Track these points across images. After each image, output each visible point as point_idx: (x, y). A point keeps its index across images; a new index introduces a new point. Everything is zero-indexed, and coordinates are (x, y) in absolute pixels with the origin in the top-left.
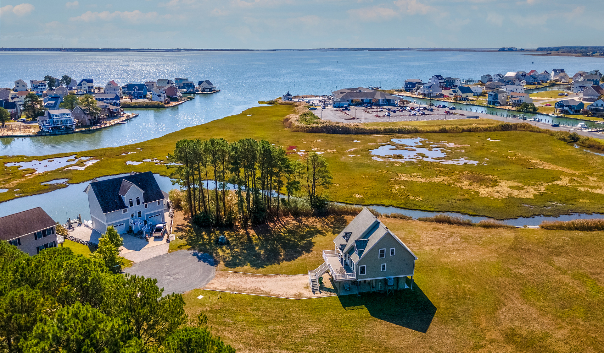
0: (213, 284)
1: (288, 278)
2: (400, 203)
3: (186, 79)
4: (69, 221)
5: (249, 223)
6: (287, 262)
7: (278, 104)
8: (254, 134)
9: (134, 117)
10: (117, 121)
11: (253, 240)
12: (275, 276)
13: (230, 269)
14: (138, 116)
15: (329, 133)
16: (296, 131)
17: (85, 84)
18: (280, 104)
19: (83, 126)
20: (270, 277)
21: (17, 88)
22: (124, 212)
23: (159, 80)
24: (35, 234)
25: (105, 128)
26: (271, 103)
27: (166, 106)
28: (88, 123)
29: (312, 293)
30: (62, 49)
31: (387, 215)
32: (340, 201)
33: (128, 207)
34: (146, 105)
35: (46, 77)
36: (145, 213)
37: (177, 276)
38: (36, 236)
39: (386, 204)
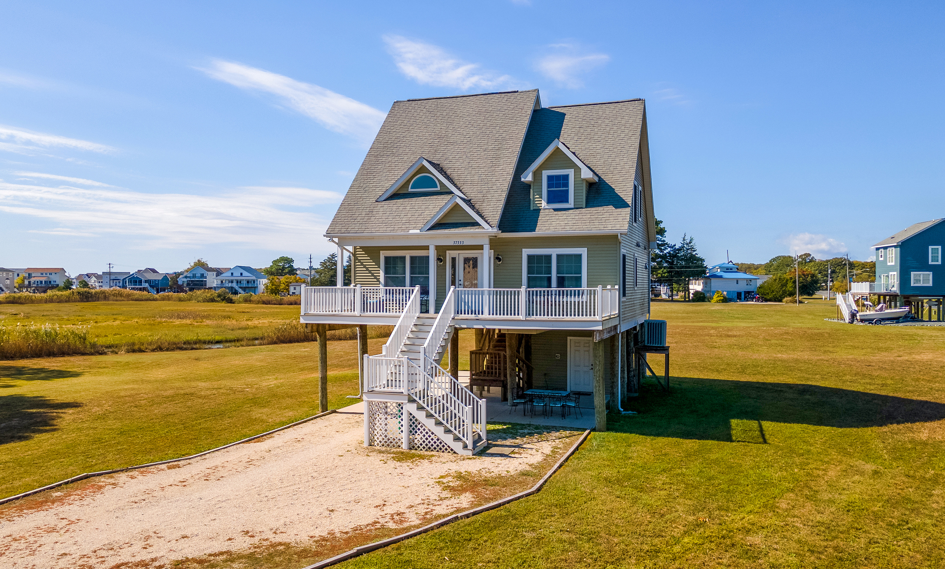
29: (488, 460)
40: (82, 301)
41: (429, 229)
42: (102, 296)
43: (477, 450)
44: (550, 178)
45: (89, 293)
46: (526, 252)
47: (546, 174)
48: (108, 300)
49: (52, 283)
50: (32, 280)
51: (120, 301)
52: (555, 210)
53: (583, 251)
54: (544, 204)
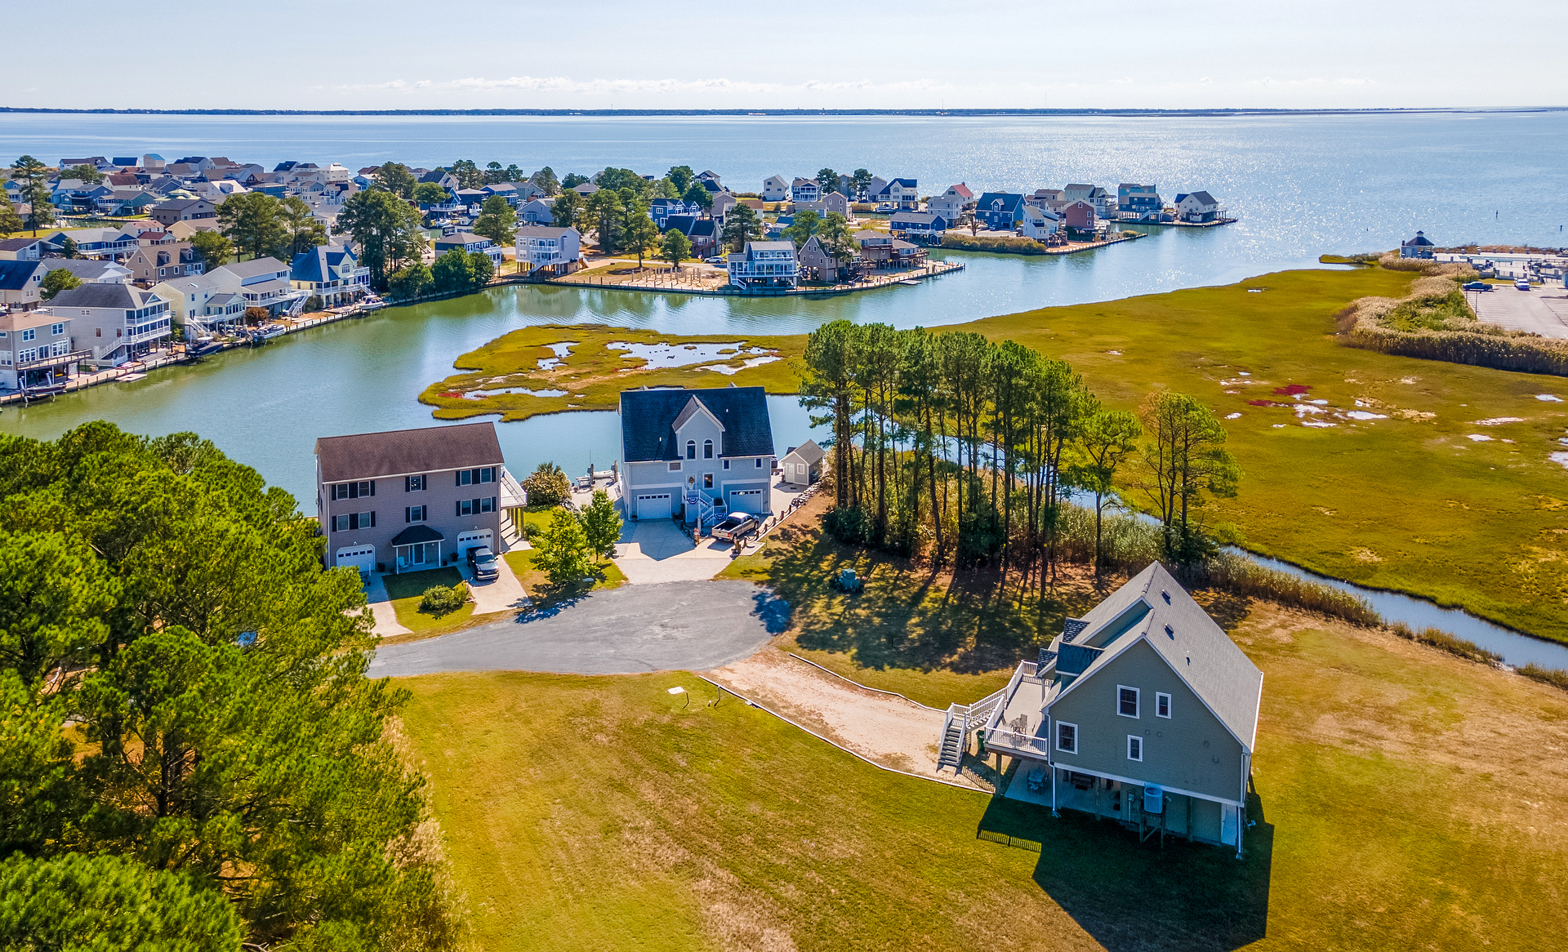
0: (732, 671)
1: (915, 710)
2: (1503, 605)
3: (1149, 187)
4: (590, 471)
5: (951, 556)
6: (954, 674)
7: (1379, 267)
8: (1216, 339)
9: (946, 272)
10: (902, 276)
11: (927, 600)
12: (887, 696)
13: (800, 650)
14: (961, 269)
15: (1465, 362)
16: (1354, 346)
17: (897, 190)
18: (1385, 266)
19: (816, 281)
20: (872, 694)
21: (767, 194)
22: (673, 467)
23: (1070, 187)
24: (458, 473)
25: (861, 290)
26: (1359, 261)
27: (1049, 250)
28: (831, 275)
29: (935, 766)
30: (942, 111)
31: (1407, 630)
32: (1288, 558)
33: (681, 458)
34: (999, 245)
35: (822, 173)
36: (722, 482)
37: (675, 633)
38: (460, 478)
39: (1443, 599)
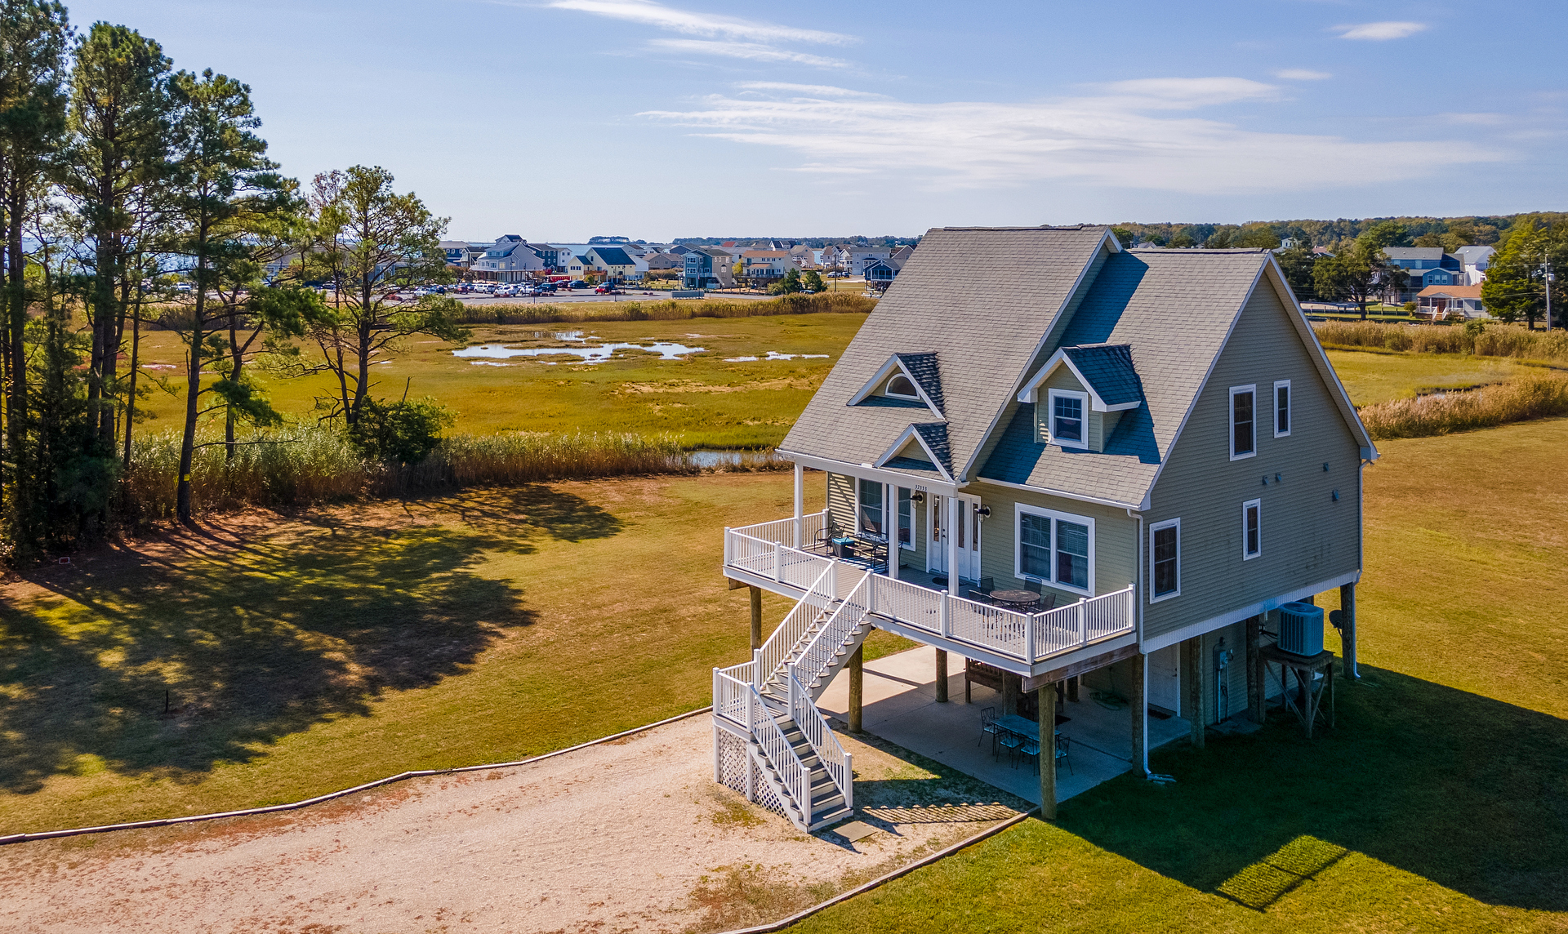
6: (421, 693)
11: (62, 623)
29: (820, 846)
40: (795, 312)
41: (885, 465)
42: (821, 304)
43: (817, 826)
44: (1059, 401)
45: (805, 300)
46: (1020, 508)
47: (1053, 393)
48: (830, 311)
49: (776, 273)
50: (752, 268)
51: (847, 312)
52: (1065, 449)
53: (1089, 522)
54: (1050, 438)
